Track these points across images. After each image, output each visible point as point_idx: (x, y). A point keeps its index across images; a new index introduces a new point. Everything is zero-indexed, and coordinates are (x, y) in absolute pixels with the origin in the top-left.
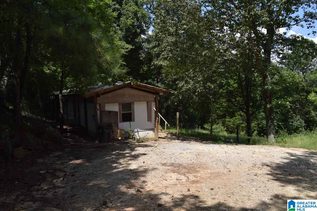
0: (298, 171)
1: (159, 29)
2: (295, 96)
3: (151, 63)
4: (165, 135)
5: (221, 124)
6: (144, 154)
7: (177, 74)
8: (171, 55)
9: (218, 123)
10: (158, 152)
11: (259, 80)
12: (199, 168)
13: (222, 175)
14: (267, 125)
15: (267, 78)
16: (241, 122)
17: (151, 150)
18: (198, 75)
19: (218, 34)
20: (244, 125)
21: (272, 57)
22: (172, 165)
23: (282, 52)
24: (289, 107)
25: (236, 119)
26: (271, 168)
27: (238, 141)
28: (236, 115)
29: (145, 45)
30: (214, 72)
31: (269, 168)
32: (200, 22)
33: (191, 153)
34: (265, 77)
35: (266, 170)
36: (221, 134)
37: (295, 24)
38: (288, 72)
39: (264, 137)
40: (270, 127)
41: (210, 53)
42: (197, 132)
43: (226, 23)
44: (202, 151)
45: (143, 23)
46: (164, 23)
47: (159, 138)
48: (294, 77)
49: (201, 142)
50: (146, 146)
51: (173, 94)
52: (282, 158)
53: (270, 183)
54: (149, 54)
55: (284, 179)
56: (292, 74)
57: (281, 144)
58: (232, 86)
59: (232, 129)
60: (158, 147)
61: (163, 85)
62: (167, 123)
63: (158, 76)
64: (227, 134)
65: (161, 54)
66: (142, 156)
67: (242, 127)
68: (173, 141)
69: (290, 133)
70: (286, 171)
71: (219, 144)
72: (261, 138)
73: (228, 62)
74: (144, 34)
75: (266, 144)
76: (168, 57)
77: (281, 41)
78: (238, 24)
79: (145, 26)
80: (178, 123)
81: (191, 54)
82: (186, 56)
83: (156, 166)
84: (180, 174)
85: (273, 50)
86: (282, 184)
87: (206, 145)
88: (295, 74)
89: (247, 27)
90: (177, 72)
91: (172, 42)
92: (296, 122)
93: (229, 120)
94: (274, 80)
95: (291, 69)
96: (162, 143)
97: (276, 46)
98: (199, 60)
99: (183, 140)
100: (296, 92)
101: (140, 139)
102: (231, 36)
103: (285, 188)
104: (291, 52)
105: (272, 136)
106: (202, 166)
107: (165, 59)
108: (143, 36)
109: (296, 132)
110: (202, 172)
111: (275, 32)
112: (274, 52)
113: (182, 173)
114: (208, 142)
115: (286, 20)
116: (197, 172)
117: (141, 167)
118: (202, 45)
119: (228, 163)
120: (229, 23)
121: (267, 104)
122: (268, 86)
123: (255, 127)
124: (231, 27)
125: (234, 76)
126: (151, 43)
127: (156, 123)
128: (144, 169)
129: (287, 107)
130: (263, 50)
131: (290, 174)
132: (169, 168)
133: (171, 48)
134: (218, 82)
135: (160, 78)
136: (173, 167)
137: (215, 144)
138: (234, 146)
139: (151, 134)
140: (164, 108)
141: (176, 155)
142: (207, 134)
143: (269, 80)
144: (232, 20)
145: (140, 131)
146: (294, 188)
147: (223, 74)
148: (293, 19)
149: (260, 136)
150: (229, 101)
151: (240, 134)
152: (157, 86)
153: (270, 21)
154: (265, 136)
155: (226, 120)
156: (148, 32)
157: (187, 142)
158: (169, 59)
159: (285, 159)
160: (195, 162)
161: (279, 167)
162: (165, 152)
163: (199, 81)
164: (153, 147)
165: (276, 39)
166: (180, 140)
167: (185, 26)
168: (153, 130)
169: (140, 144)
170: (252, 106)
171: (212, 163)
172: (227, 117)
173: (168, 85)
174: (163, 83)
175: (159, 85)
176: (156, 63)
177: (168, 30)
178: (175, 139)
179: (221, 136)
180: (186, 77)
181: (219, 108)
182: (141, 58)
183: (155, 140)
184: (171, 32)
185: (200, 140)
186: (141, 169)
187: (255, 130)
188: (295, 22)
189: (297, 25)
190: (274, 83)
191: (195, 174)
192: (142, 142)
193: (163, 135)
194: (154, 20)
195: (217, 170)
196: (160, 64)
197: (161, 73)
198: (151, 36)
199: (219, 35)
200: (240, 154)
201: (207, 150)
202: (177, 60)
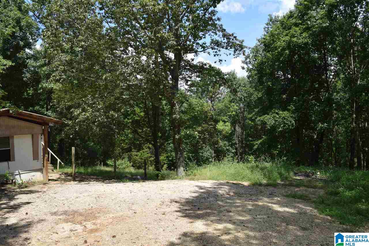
0: (206, 204)
1: (49, 44)
2: (204, 126)
3: (38, 85)
4: (58, 176)
5: (126, 159)
6: (27, 202)
7: (72, 100)
8: (64, 77)
9: (124, 158)
10: (47, 199)
11: (167, 108)
12: (99, 214)
13: (126, 219)
14: (176, 157)
15: (175, 107)
16: (149, 155)
17: (38, 197)
18: (98, 101)
19: (122, 55)
20: (153, 159)
21: (180, 84)
22: (65, 213)
23: (190, 79)
24: (198, 137)
25: (143, 152)
26: (179, 204)
27: (145, 177)
28: (144, 147)
29: (31, 62)
30: (118, 98)
31: (178, 204)
32: (100, 39)
33: (90, 196)
34: (173, 105)
35: (175, 207)
36: (127, 170)
37: (202, 51)
38: (197, 100)
39: (174, 171)
40: (179, 159)
41: (112, 77)
42: (98, 170)
43: (130, 44)
44: (103, 193)
45: (28, 34)
46: (56, 37)
47: (49, 180)
48: (202, 106)
49: (103, 182)
50: (31, 192)
51: (68, 125)
52: (191, 192)
53: (179, 220)
54: (35, 73)
55: (193, 214)
56: (201, 103)
57: (191, 177)
58: (138, 115)
59: (140, 164)
60: (48, 192)
61: (55, 114)
62: (60, 161)
63: (48, 102)
64: (134, 170)
65: (51, 74)
66: (25, 206)
67: (151, 161)
68: (67, 183)
69: (199, 165)
70: (195, 206)
71: (123, 182)
72: (171, 172)
73: (133, 88)
74: (30, 48)
75: (175, 179)
76: (60, 79)
77: (189, 67)
78: (144, 46)
79: (30, 38)
80: (73, 160)
81: (90, 77)
82: (84, 79)
83: (44, 216)
84: (74, 224)
85: (181, 77)
86: (191, 221)
87: (108, 184)
88: (204, 103)
89: (153, 51)
90: (71, 98)
91: (66, 61)
92: (207, 152)
93: (136, 153)
94: (183, 109)
95: (200, 98)
96: (53, 186)
97: (184, 72)
98: (99, 84)
99: (80, 181)
100: (205, 121)
101: (22, 183)
102: (136, 59)
103: (194, 224)
104: (200, 79)
105: (182, 169)
106: (102, 210)
107: (57, 81)
108: (27, 50)
109: (205, 164)
110: (102, 218)
111: (183, 58)
112: (182, 79)
113: (77, 221)
114: (112, 181)
115: (194, 46)
116: (96, 218)
117: (22, 220)
118: (103, 67)
119: (133, 204)
120: (135, 44)
121: (175, 134)
122: (176, 116)
123: (165, 160)
124: (136, 48)
125: (140, 104)
126: (38, 60)
127: (45, 162)
128: (27, 222)
129: (195, 137)
130: (170, 77)
131: (199, 209)
132: (61, 217)
133: (64, 68)
134: (123, 110)
135: (51, 104)
136: (66, 215)
137: (119, 182)
138: (141, 183)
139: (38, 176)
140: (56, 142)
141: (71, 199)
142: (110, 172)
143: (176, 109)
144: (138, 41)
145: (22, 174)
146: (202, 223)
147: (127, 101)
148: (201, 46)
149: (171, 170)
150: (135, 132)
151: (148, 169)
152: (46, 115)
153: (178, 45)
154: (176, 169)
155: (133, 154)
156: (35, 46)
157: (85, 182)
158: (62, 81)
159: (194, 192)
160: (95, 206)
161: (188, 202)
162: (57, 198)
163: (99, 109)
164: (40, 193)
165: (183, 64)
166: (77, 181)
167: (83, 43)
168: (40, 170)
169: (22, 190)
170: (161, 137)
171: (114, 206)
172: (133, 150)
173: (61, 113)
174: (55, 111)
175: (49, 113)
176: (44, 85)
177: (61, 46)
178: (70, 181)
179: (127, 173)
180: (83, 104)
181: (124, 141)
182: (25, 79)
183: (45, 184)
184: (65, 49)
185: (102, 179)
186: (23, 223)
187: (165, 164)
188: (202, 49)
189: (204, 52)
190: (182, 112)
191: (94, 221)
192: (26, 187)
193: (54, 175)
194: (43, 31)
195: (121, 214)
196: (50, 87)
197: (51, 99)
198: (38, 52)
199: (123, 57)
200: (147, 192)
201: (109, 191)
202: (72, 83)
